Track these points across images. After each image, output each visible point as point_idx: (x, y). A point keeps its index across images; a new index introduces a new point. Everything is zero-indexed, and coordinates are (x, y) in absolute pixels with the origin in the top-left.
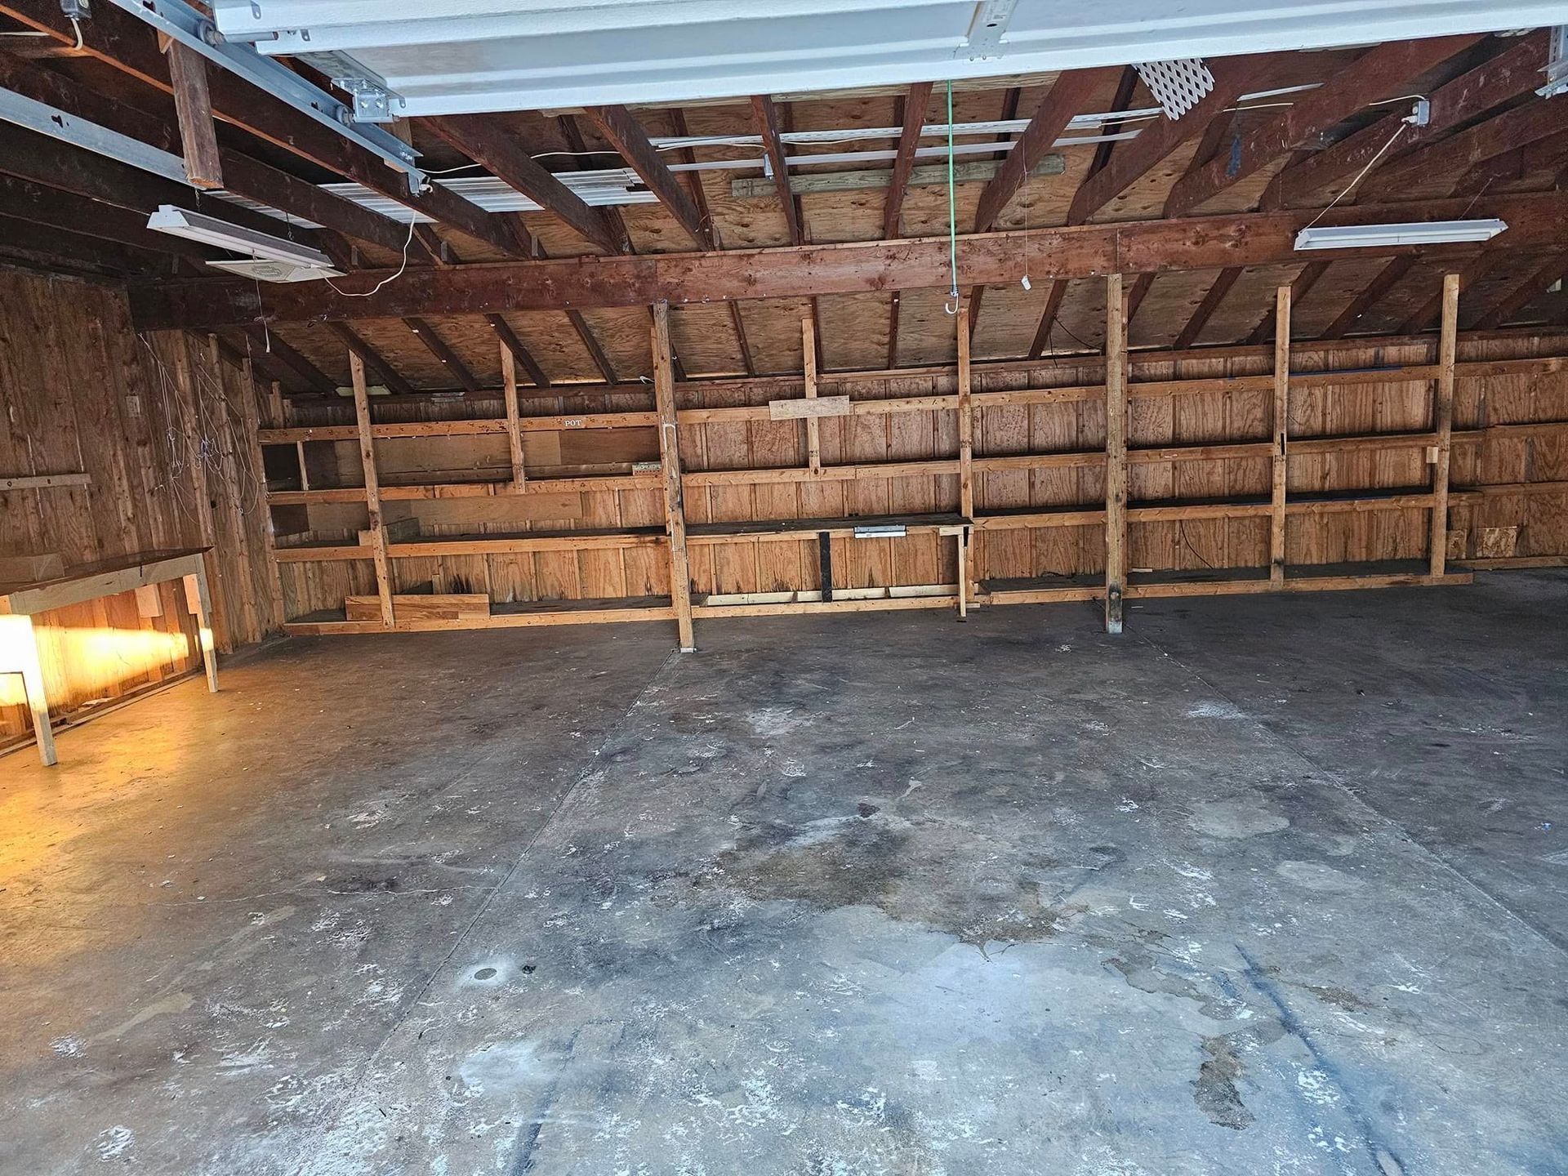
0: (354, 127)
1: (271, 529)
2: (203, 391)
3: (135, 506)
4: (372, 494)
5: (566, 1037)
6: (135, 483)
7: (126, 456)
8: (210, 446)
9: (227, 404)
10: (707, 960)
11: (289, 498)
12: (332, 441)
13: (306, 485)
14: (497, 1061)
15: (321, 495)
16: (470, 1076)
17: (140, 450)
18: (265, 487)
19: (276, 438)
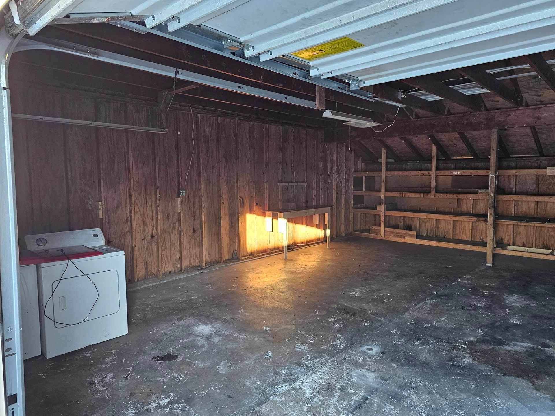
0: (351, 91)
1: (353, 202)
2: (340, 160)
3: (317, 192)
4: (383, 195)
5: (387, 376)
6: (318, 186)
7: (317, 178)
8: (339, 176)
9: (346, 165)
10: (446, 374)
11: (359, 193)
12: (374, 176)
13: (364, 190)
14: (363, 375)
15: (368, 193)
16: (354, 376)
17: (321, 177)
18: (353, 189)
19: (358, 175)
